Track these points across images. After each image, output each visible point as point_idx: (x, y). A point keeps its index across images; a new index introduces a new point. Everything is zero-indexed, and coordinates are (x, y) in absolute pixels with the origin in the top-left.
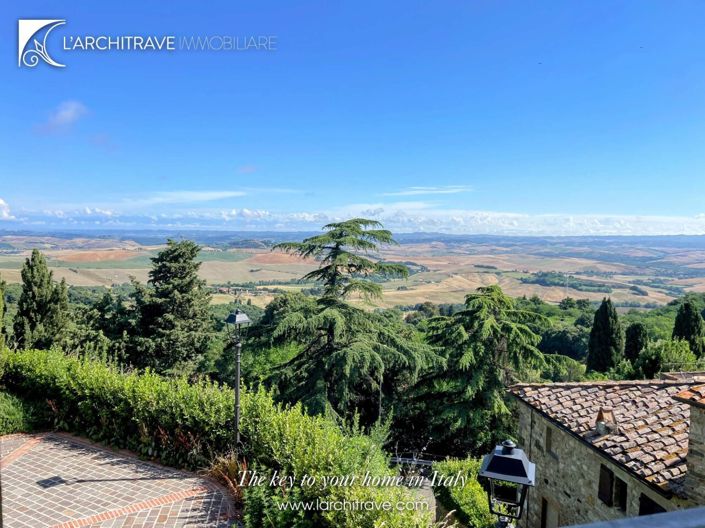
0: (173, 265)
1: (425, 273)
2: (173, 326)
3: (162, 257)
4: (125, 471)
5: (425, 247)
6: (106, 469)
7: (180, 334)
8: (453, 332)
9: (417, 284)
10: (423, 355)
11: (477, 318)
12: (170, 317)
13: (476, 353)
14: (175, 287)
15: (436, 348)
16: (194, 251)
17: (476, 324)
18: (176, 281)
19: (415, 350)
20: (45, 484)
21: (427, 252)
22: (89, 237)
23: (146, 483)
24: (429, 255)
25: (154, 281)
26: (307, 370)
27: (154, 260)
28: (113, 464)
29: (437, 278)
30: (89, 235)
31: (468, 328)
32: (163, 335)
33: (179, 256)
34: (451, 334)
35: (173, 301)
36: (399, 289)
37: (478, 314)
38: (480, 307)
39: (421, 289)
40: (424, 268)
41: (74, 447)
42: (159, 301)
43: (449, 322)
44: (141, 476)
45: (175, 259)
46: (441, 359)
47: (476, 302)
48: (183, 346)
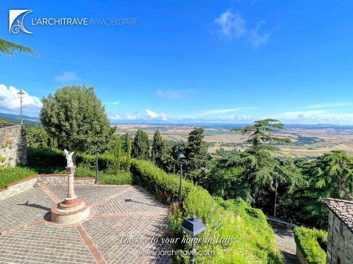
0: (195, 136)
1: (323, 142)
2: (194, 157)
3: (192, 133)
4: (149, 202)
5: (324, 131)
6: (145, 200)
7: (195, 160)
8: (314, 170)
9: (318, 147)
10: (297, 179)
11: (329, 165)
12: (193, 154)
13: (326, 182)
14: (195, 143)
15: (305, 177)
16: (202, 131)
17: (328, 168)
18: (195, 141)
19: (292, 177)
20: (127, 201)
21: (325, 133)
22: (187, 126)
23: (153, 207)
24: (326, 135)
25: (189, 141)
26: (242, 179)
27: (190, 134)
28: (147, 198)
29: (330, 145)
30: (187, 125)
31: (323, 169)
32: (190, 160)
33: (197, 133)
34: (313, 171)
35: (193, 148)
36: (308, 149)
37: (329, 163)
38: (330, 160)
39: (320, 150)
40: (322, 140)
41: (141, 191)
42: (189, 148)
43: (313, 166)
44: (153, 204)
45: (196, 134)
46: (305, 182)
47: (329, 158)
48: (196, 164)
